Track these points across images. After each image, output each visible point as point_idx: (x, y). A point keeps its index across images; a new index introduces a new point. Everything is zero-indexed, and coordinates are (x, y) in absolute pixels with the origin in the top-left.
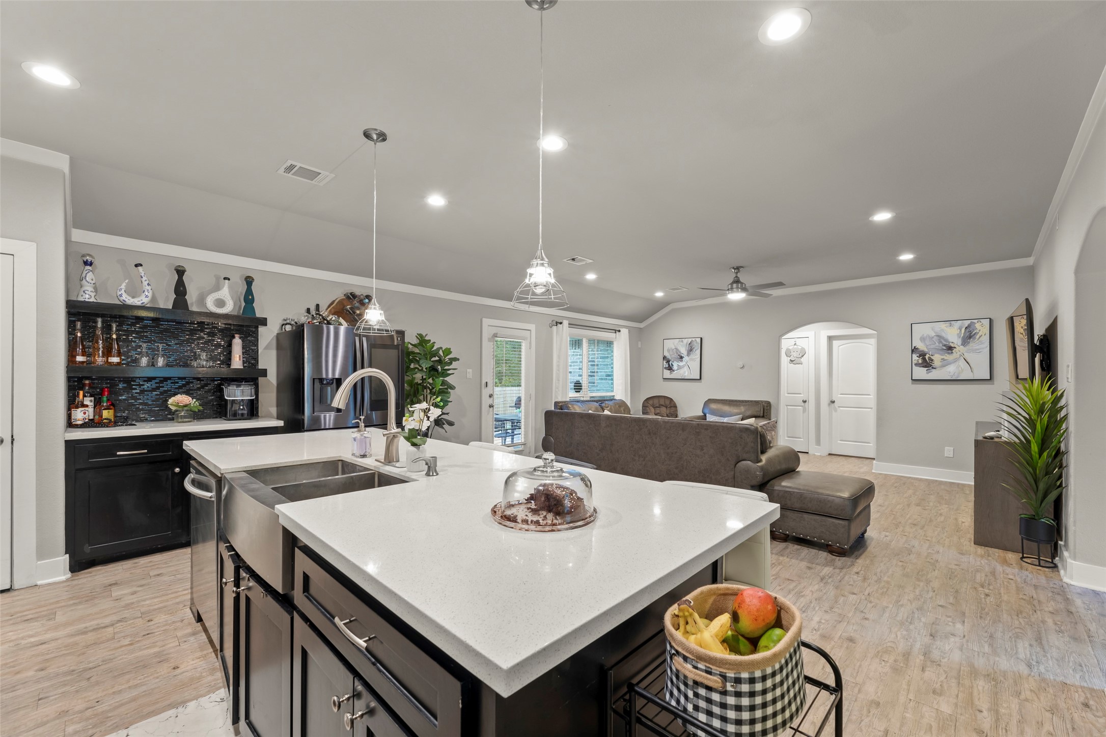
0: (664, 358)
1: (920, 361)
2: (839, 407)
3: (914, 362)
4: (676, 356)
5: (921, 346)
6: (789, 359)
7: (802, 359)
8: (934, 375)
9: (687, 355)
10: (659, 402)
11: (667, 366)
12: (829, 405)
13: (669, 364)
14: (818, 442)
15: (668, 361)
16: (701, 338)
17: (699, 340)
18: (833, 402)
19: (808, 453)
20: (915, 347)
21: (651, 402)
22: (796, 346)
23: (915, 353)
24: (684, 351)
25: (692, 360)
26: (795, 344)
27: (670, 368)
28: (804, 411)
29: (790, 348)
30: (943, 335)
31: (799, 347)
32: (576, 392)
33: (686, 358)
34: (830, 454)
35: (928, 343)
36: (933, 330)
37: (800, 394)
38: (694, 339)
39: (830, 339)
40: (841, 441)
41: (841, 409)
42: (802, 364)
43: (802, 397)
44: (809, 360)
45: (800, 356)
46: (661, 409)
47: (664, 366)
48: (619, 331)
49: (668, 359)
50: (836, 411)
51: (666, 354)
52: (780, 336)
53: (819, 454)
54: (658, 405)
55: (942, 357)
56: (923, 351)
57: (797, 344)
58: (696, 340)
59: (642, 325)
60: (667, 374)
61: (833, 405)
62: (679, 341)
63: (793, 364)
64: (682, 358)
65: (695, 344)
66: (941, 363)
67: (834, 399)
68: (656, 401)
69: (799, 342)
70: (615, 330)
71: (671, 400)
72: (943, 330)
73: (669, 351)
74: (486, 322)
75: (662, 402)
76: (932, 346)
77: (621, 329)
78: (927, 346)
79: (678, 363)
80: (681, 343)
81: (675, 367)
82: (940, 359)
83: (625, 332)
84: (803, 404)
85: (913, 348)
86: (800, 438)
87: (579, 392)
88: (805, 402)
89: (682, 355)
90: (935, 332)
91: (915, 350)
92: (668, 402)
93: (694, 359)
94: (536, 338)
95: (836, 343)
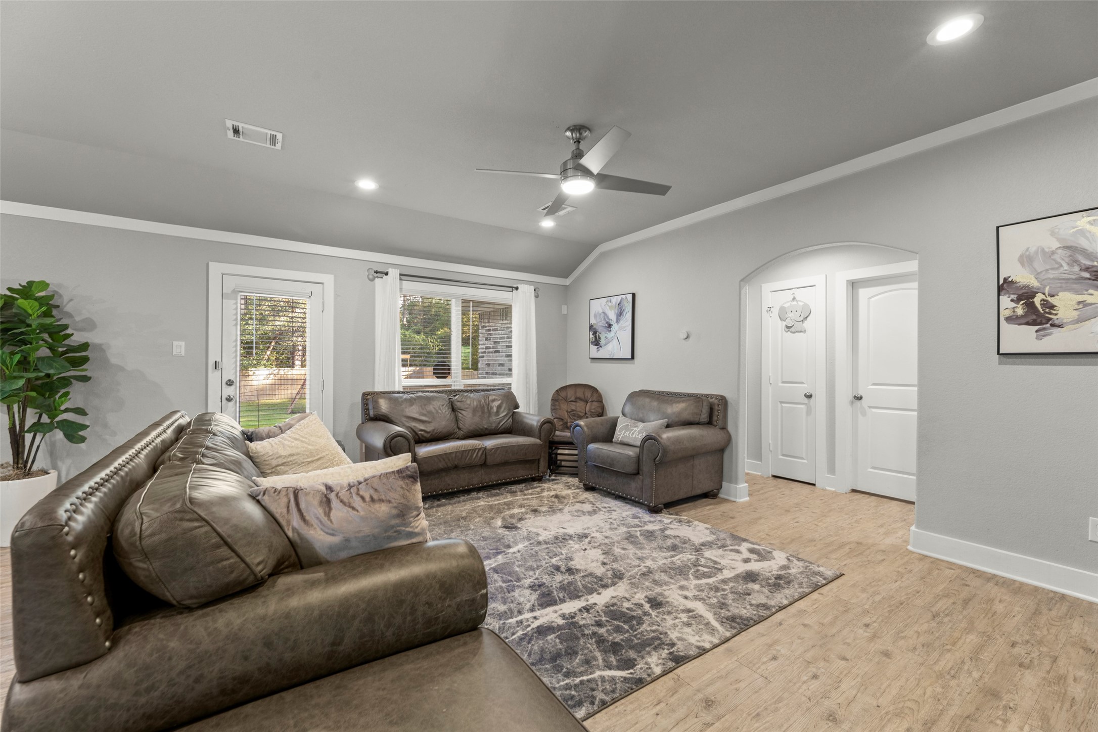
0: (591, 327)
1: (1020, 311)
2: (870, 407)
3: (1007, 313)
4: (603, 323)
5: (1024, 277)
6: (784, 323)
7: (806, 324)
8: (1055, 341)
9: (617, 322)
10: (576, 393)
11: (594, 340)
12: (852, 403)
13: (596, 337)
14: (832, 469)
15: (595, 333)
16: (634, 295)
17: (630, 297)
18: (860, 398)
19: (814, 485)
20: (1005, 280)
21: (563, 394)
22: (795, 303)
23: (1008, 293)
24: (612, 316)
25: (622, 329)
26: (794, 299)
27: (597, 342)
28: (809, 412)
29: (786, 305)
30: (1084, 243)
31: (800, 303)
32: (438, 377)
33: (615, 327)
34: (854, 491)
35: (1039, 266)
36: (1053, 234)
37: (802, 383)
38: (624, 296)
39: (854, 285)
40: (873, 468)
41: (874, 410)
42: (804, 331)
43: (806, 388)
44: (815, 325)
45: (802, 318)
46: (578, 404)
47: (591, 340)
48: (517, 288)
49: (595, 329)
50: (864, 414)
51: (593, 321)
52: (741, 281)
53: (833, 489)
54: (573, 399)
55: (1080, 298)
56: (1027, 287)
57: (797, 298)
58: (626, 298)
59: (567, 282)
60: (594, 352)
61: (858, 402)
62: (607, 301)
63: (791, 332)
64: (610, 326)
65: (626, 304)
66: (1076, 313)
67: (861, 392)
68: (570, 394)
69: (800, 294)
70: (512, 287)
71: (594, 390)
72: (1082, 232)
73: (595, 316)
74: (216, 269)
75: (580, 393)
76: (1052, 274)
77: (519, 286)
78: (1037, 276)
79: (606, 335)
80: (610, 304)
81: (602, 342)
82: (1074, 302)
83: (526, 292)
84: (806, 400)
85: (1001, 282)
86: (802, 458)
87: (445, 377)
88: (809, 397)
89: (610, 321)
90: (1058, 239)
91: (1005, 286)
92: (588, 394)
93: (625, 327)
94: (336, 296)
95: (864, 293)
